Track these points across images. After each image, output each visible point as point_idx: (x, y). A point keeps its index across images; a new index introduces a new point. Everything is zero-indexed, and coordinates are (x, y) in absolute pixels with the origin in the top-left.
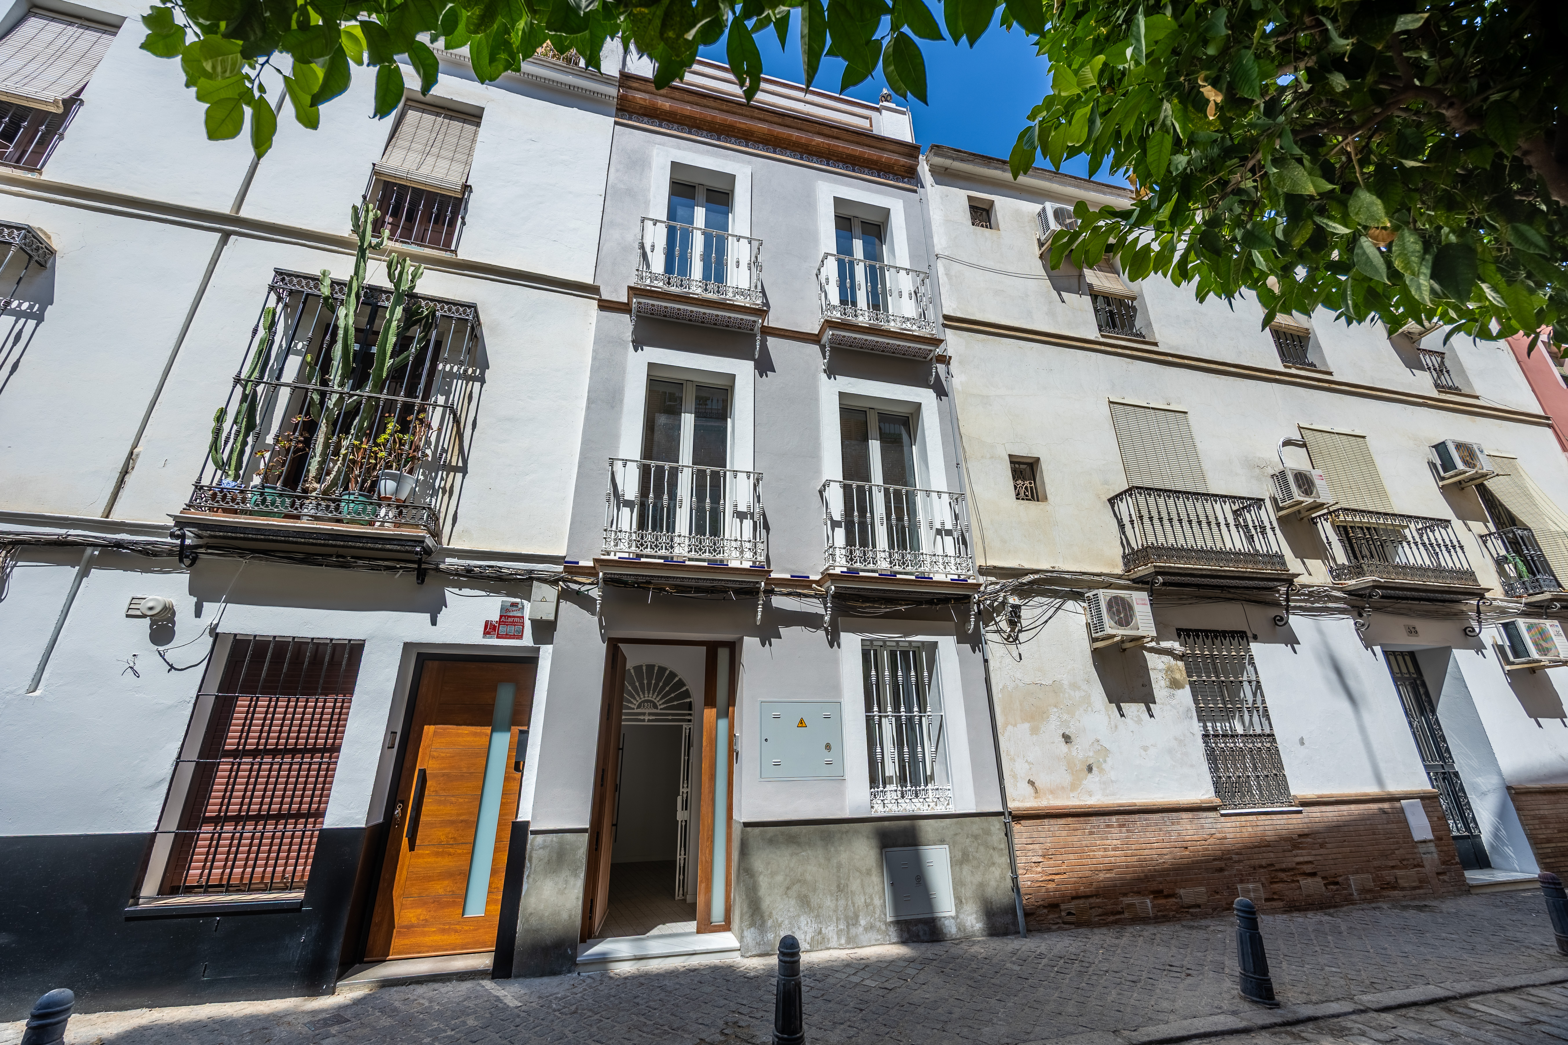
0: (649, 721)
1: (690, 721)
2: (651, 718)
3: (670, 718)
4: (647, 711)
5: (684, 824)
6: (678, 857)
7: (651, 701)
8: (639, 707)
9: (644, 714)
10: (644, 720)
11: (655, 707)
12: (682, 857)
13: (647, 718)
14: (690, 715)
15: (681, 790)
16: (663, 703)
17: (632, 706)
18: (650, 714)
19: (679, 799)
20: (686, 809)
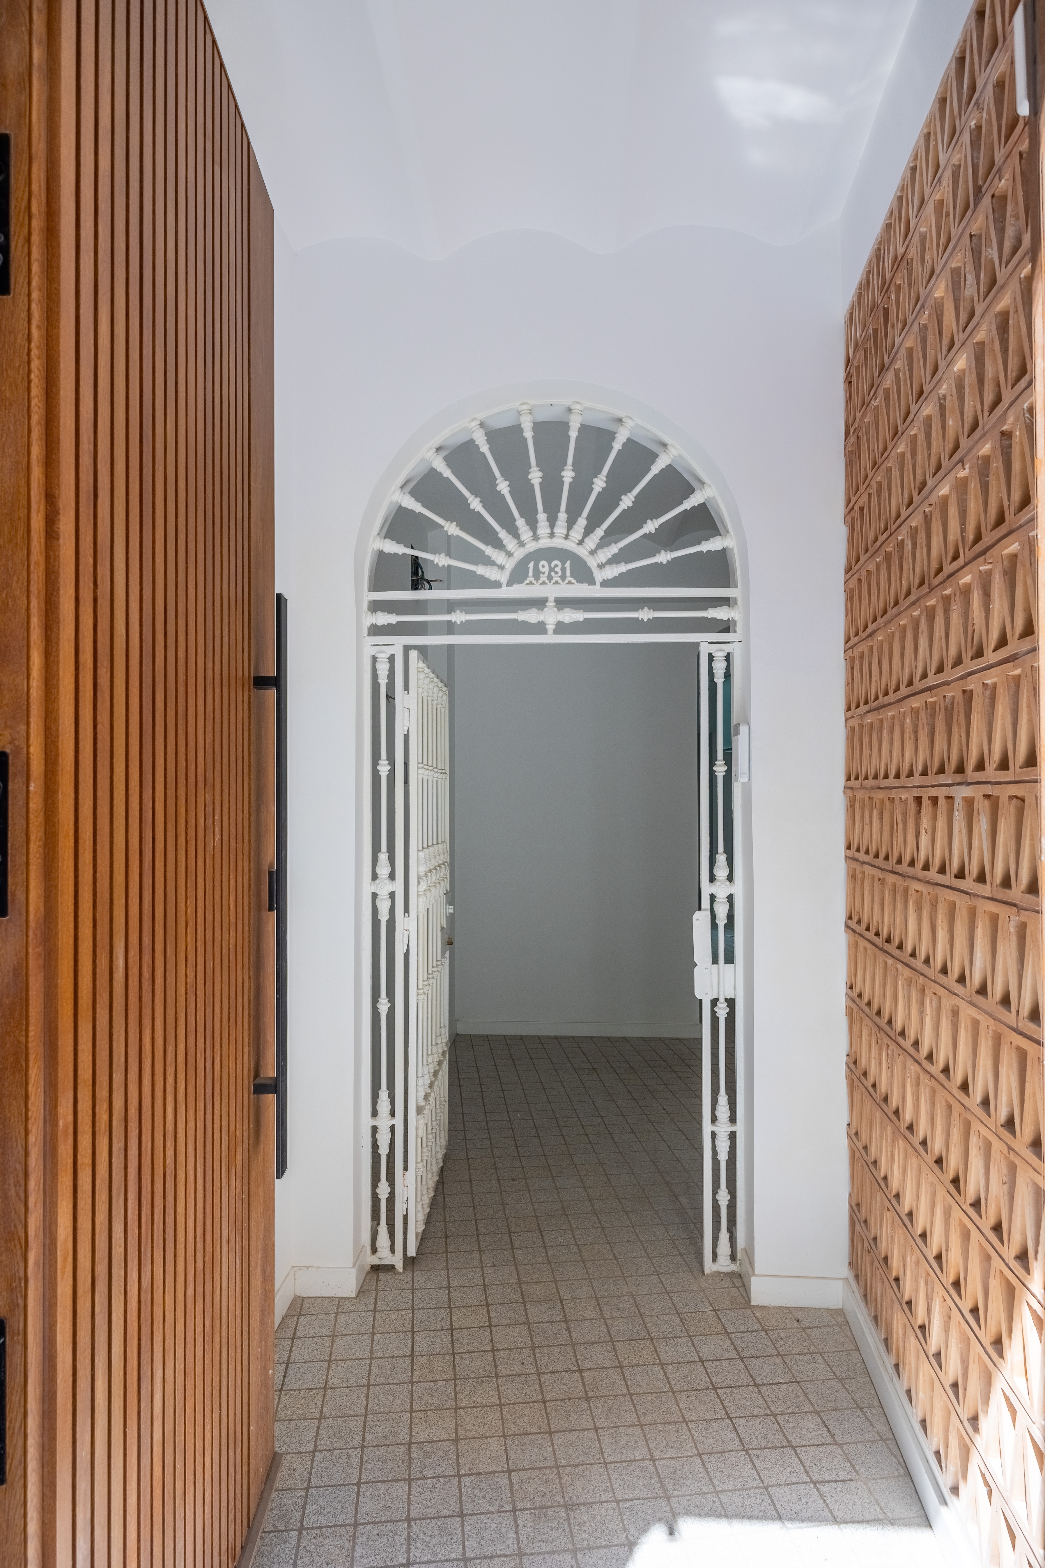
0: (561, 628)
1: (726, 627)
2: (570, 616)
3: (645, 615)
4: (551, 592)
5: (722, 1012)
6: (707, 1127)
7: (563, 555)
8: (518, 576)
9: (540, 603)
10: (540, 628)
11: (583, 574)
12: (723, 1128)
13: (551, 617)
14: (725, 602)
15: (707, 889)
16: (614, 560)
17: (491, 574)
18: (562, 603)
19: (700, 922)
20: (730, 959)
